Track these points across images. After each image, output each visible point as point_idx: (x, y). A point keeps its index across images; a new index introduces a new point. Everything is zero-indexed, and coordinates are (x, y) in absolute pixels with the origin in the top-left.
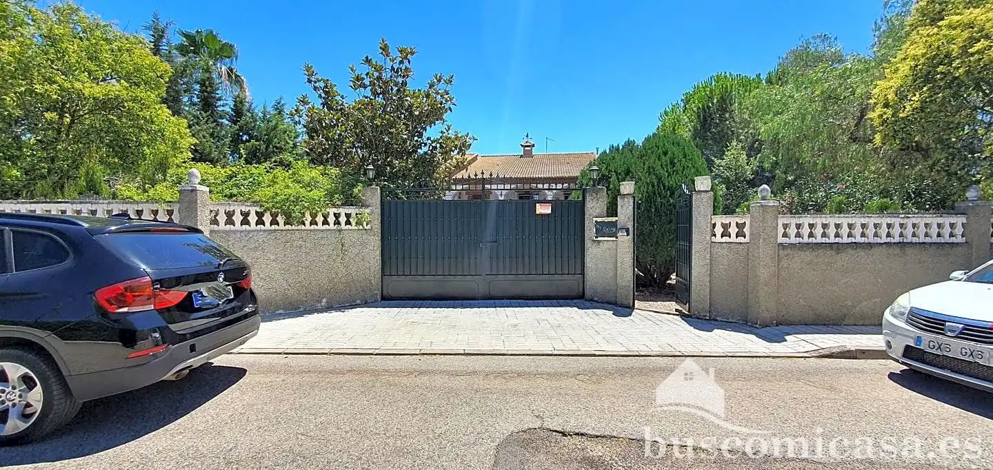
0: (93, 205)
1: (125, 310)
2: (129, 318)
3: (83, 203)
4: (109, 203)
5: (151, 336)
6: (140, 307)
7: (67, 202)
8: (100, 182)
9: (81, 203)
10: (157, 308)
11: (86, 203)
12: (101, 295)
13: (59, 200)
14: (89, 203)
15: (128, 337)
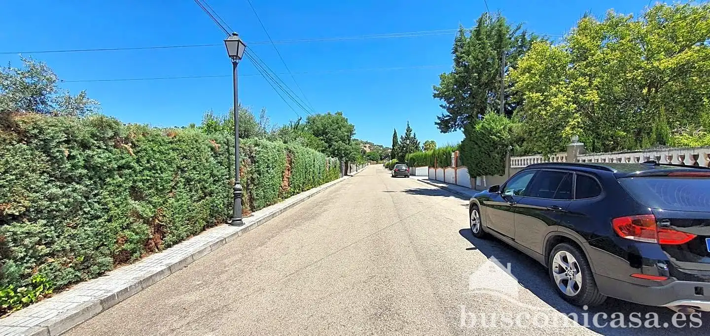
0: (658, 153)
1: (632, 238)
2: (637, 245)
3: (651, 151)
4: (670, 150)
5: (656, 264)
6: (646, 239)
7: (641, 152)
8: (667, 134)
9: (649, 152)
10: (660, 243)
11: (653, 151)
12: (616, 223)
13: (636, 150)
14: (655, 151)
15: (635, 259)
